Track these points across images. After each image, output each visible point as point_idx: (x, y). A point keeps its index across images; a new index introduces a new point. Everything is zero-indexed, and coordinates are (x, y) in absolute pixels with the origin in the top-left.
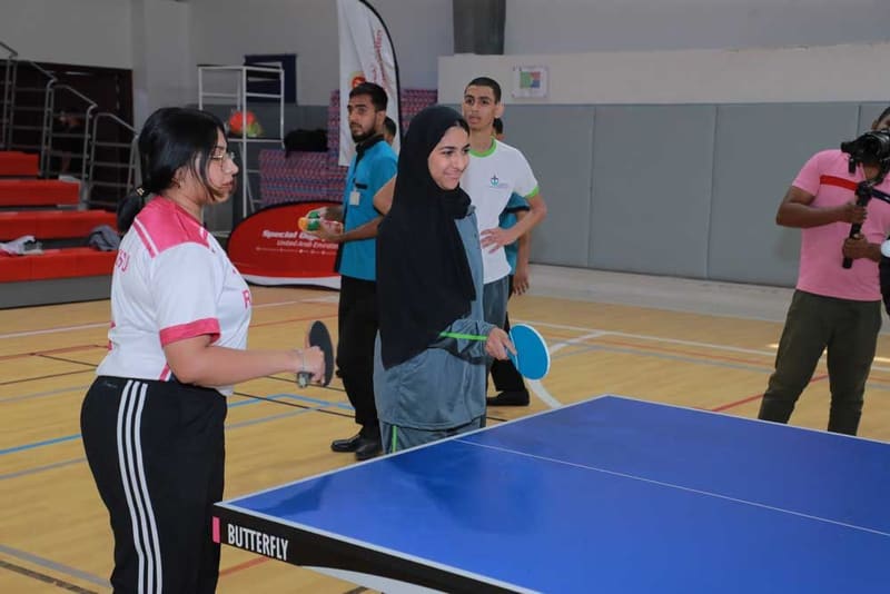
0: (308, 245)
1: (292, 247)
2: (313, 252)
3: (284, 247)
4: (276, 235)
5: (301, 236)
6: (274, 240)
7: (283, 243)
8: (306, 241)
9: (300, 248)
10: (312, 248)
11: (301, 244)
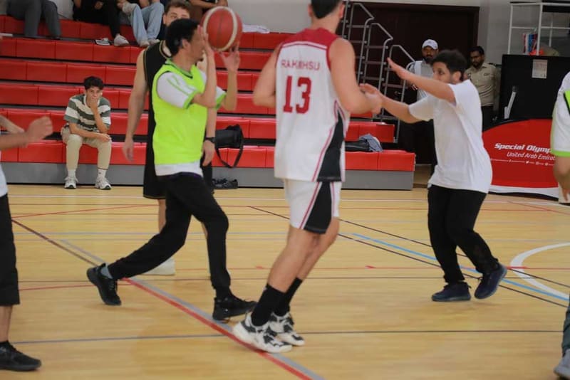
0: (534, 157)
1: (520, 159)
2: (537, 163)
3: (511, 158)
4: (505, 147)
5: (527, 149)
6: (505, 151)
7: (511, 154)
8: (532, 152)
9: (527, 159)
10: (537, 160)
11: (527, 155)
